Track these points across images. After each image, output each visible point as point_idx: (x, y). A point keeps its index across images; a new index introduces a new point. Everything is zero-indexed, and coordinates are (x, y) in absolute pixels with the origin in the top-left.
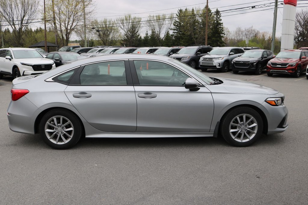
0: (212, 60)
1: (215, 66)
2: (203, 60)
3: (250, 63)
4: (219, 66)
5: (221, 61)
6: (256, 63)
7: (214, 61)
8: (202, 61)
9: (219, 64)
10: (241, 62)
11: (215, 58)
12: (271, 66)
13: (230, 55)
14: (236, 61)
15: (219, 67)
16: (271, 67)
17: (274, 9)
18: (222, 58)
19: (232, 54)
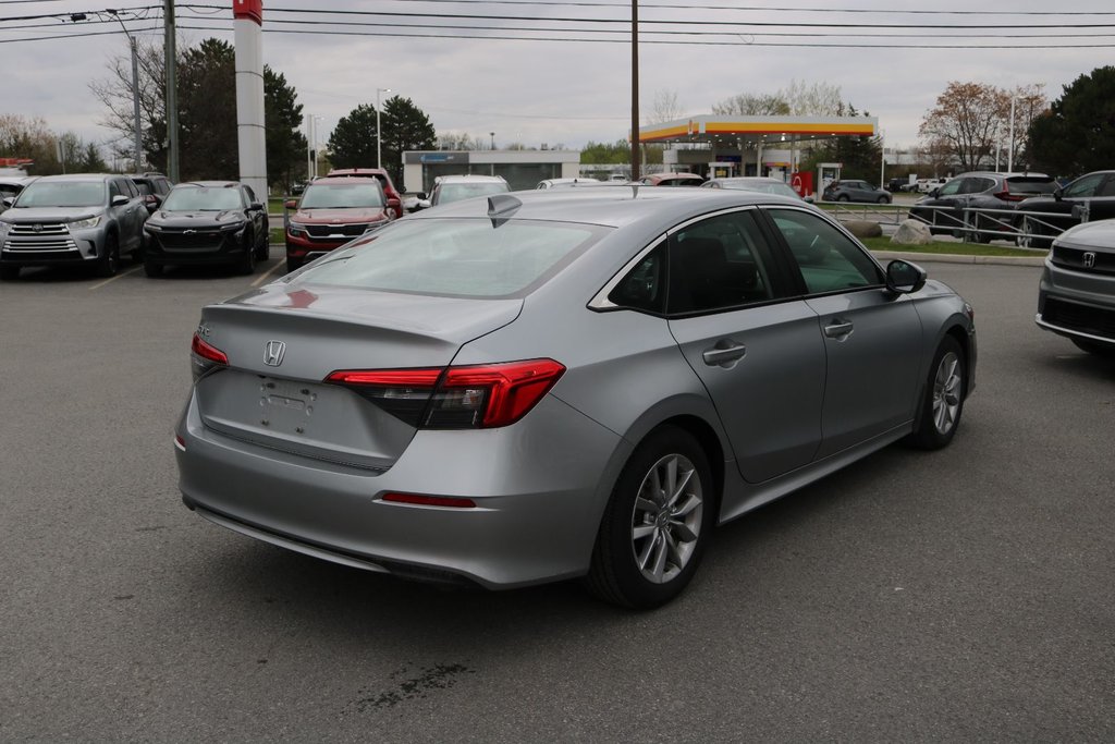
0: (60, 228)
1: (77, 253)
2: (16, 229)
3: (224, 232)
4: (91, 252)
5: (94, 230)
6: (242, 231)
7: (67, 233)
8: (10, 234)
9: (91, 242)
10: (187, 229)
11: (68, 221)
12: (310, 239)
13: (113, 204)
14: (163, 228)
15: (92, 257)
16: (309, 243)
17: (163, 31)
18: (97, 219)
19: (123, 202)
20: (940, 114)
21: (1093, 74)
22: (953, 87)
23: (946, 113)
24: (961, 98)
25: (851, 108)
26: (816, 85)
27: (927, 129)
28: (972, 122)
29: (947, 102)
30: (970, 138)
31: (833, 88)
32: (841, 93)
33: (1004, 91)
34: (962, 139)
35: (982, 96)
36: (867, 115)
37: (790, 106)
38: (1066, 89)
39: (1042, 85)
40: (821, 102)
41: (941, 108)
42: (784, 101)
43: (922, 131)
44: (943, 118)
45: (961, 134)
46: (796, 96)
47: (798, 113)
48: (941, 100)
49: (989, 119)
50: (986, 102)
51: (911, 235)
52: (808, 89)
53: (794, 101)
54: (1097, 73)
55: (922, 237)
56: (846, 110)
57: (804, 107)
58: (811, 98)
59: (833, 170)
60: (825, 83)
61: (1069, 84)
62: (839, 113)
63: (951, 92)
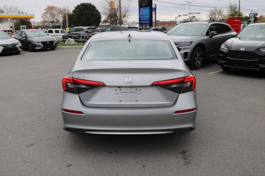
20: (46, 13)
21: (80, 4)
22: (48, 7)
23: (47, 13)
24: (50, 9)
25: (22, 12)
26: (11, 6)
27: (43, 17)
28: (54, 15)
29: (47, 10)
30: (54, 19)
31: (16, 6)
32: (18, 8)
33: (60, 8)
34: (51, 19)
35: (55, 9)
36: (26, 13)
37: (4, 11)
38: (75, 8)
39: (69, 7)
40: (13, 10)
41: (46, 12)
42: (2, 10)
43: (42, 17)
44: (46, 14)
45: (51, 18)
46: (5, 8)
47: (7, 13)
48: (46, 10)
49: (57, 14)
50: (56, 10)
51: (70, 42)
52: (9, 7)
53: (5, 10)
54: (81, 4)
55: (73, 42)
56: (21, 12)
57: (8, 11)
58: (10, 9)
59: (24, 27)
60: (13, 5)
61: (76, 7)
62: (19, 13)
63: (48, 8)
